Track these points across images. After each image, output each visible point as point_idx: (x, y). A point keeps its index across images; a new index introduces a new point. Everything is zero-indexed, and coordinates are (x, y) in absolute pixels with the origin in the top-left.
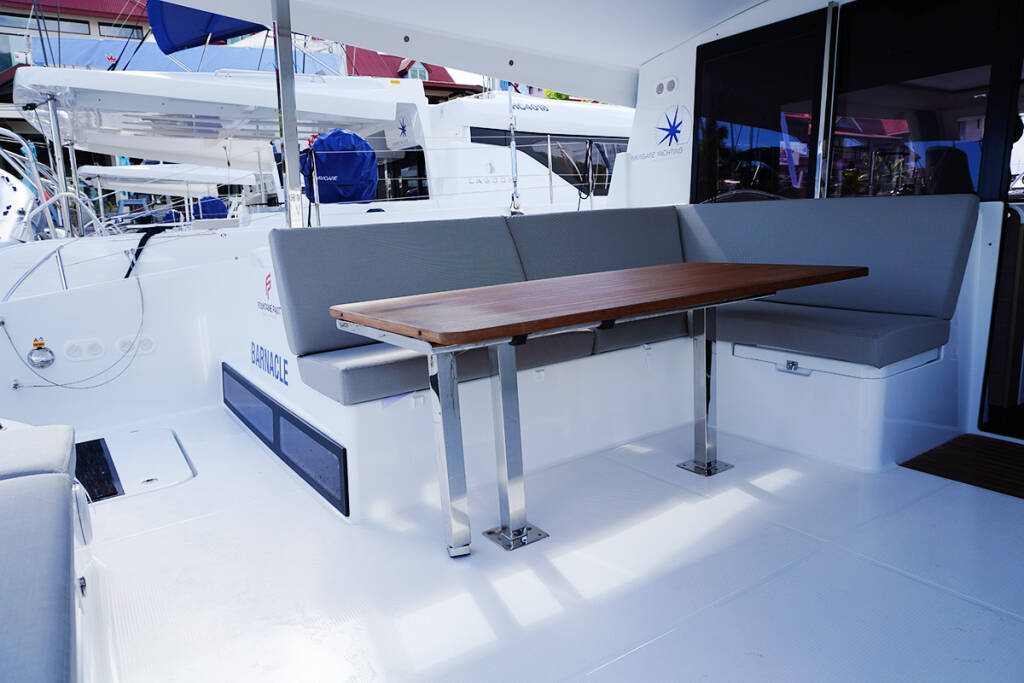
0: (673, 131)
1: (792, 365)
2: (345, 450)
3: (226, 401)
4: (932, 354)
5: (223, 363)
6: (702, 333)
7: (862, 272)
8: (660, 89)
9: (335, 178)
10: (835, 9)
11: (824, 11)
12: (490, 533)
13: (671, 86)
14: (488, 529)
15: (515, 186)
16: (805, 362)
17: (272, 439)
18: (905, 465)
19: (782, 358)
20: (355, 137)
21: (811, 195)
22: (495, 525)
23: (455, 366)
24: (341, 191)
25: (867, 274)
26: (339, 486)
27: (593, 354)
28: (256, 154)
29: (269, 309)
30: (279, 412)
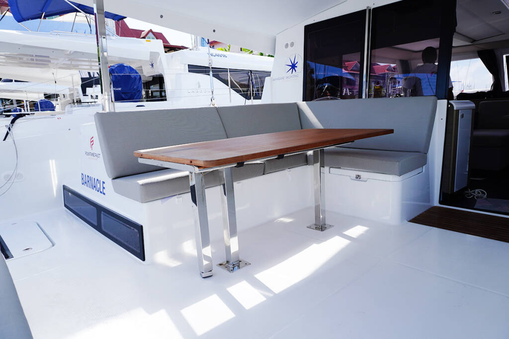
0: (293, 66)
1: (358, 177)
2: (142, 226)
3: (65, 206)
4: (419, 170)
5: (64, 186)
6: (318, 162)
7: (391, 131)
8: (287, 46)
9: (120, 89)
10: (370, 10)
11: (365, 10)
12: (221, 265)
13: (292, 44)
14: (221, 262)
15: (212, 94)
16: (364, 175)
17: (96, 224)
18: (410, 221)
19: (353, 173)
20: (130, 68)
21: (360, 97)
22: (224, 261)
23: (203, 180)
24: (123, 96)
25: (393, 133)
26: (138, 245)
27: (264, 174)
28: (71, 77)
29: (93, 154)
30: (100, 209)
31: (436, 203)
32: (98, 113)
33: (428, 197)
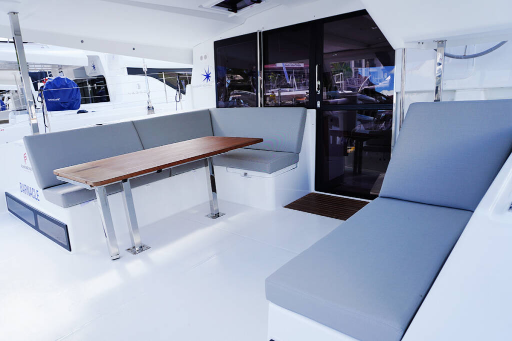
0: (208, 76)
1: (246, 174)
2: (66, 226)
3: (9, 210)
4: (294, 166)
5: (6, 193)
6: (207, 166)
8: (201, 58)
10: (260, 33)
11: (256, 33)
12: (128, 249)
13: (206, 57)
14: (128, 248)
15: (149, 97)
16: (249, 172)
17: (34, 225)
19: (242, 171)
21: (257, 106)
22: (130, 246)
24: (62, 105)
25: (262, 141)
26: (66, 240)
27: (170, 176)
29: (27, 168)
30: (36, 213)
31: (313, 190)
32: (26, 136)
33: (307, 186)
